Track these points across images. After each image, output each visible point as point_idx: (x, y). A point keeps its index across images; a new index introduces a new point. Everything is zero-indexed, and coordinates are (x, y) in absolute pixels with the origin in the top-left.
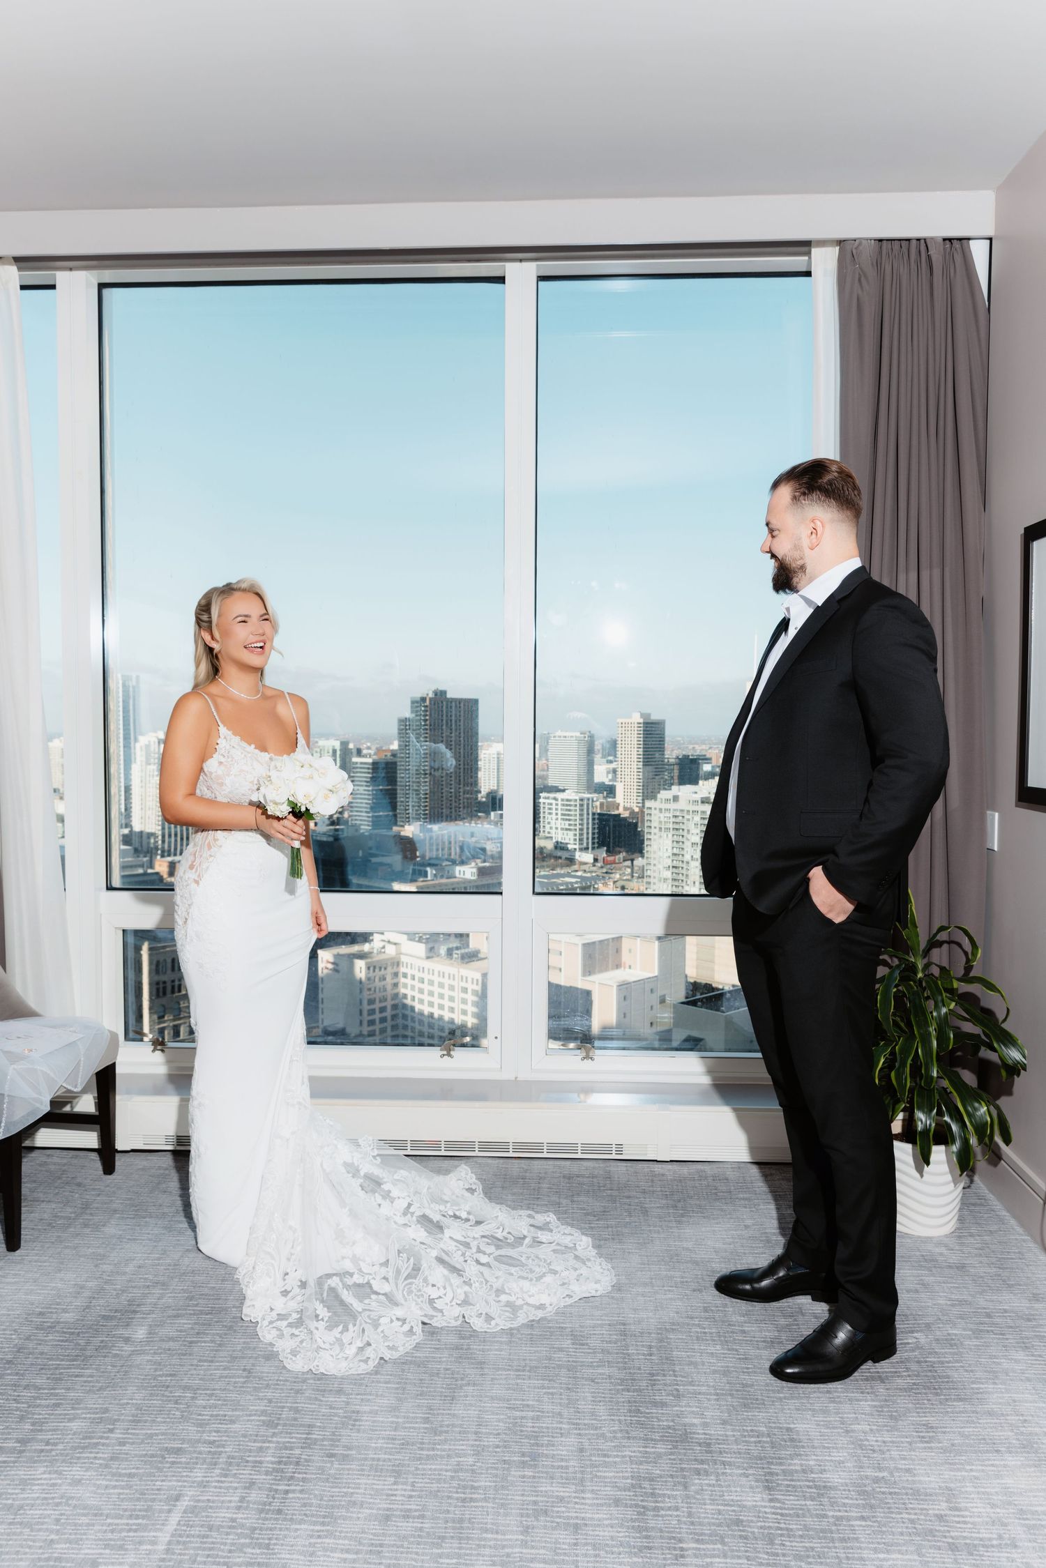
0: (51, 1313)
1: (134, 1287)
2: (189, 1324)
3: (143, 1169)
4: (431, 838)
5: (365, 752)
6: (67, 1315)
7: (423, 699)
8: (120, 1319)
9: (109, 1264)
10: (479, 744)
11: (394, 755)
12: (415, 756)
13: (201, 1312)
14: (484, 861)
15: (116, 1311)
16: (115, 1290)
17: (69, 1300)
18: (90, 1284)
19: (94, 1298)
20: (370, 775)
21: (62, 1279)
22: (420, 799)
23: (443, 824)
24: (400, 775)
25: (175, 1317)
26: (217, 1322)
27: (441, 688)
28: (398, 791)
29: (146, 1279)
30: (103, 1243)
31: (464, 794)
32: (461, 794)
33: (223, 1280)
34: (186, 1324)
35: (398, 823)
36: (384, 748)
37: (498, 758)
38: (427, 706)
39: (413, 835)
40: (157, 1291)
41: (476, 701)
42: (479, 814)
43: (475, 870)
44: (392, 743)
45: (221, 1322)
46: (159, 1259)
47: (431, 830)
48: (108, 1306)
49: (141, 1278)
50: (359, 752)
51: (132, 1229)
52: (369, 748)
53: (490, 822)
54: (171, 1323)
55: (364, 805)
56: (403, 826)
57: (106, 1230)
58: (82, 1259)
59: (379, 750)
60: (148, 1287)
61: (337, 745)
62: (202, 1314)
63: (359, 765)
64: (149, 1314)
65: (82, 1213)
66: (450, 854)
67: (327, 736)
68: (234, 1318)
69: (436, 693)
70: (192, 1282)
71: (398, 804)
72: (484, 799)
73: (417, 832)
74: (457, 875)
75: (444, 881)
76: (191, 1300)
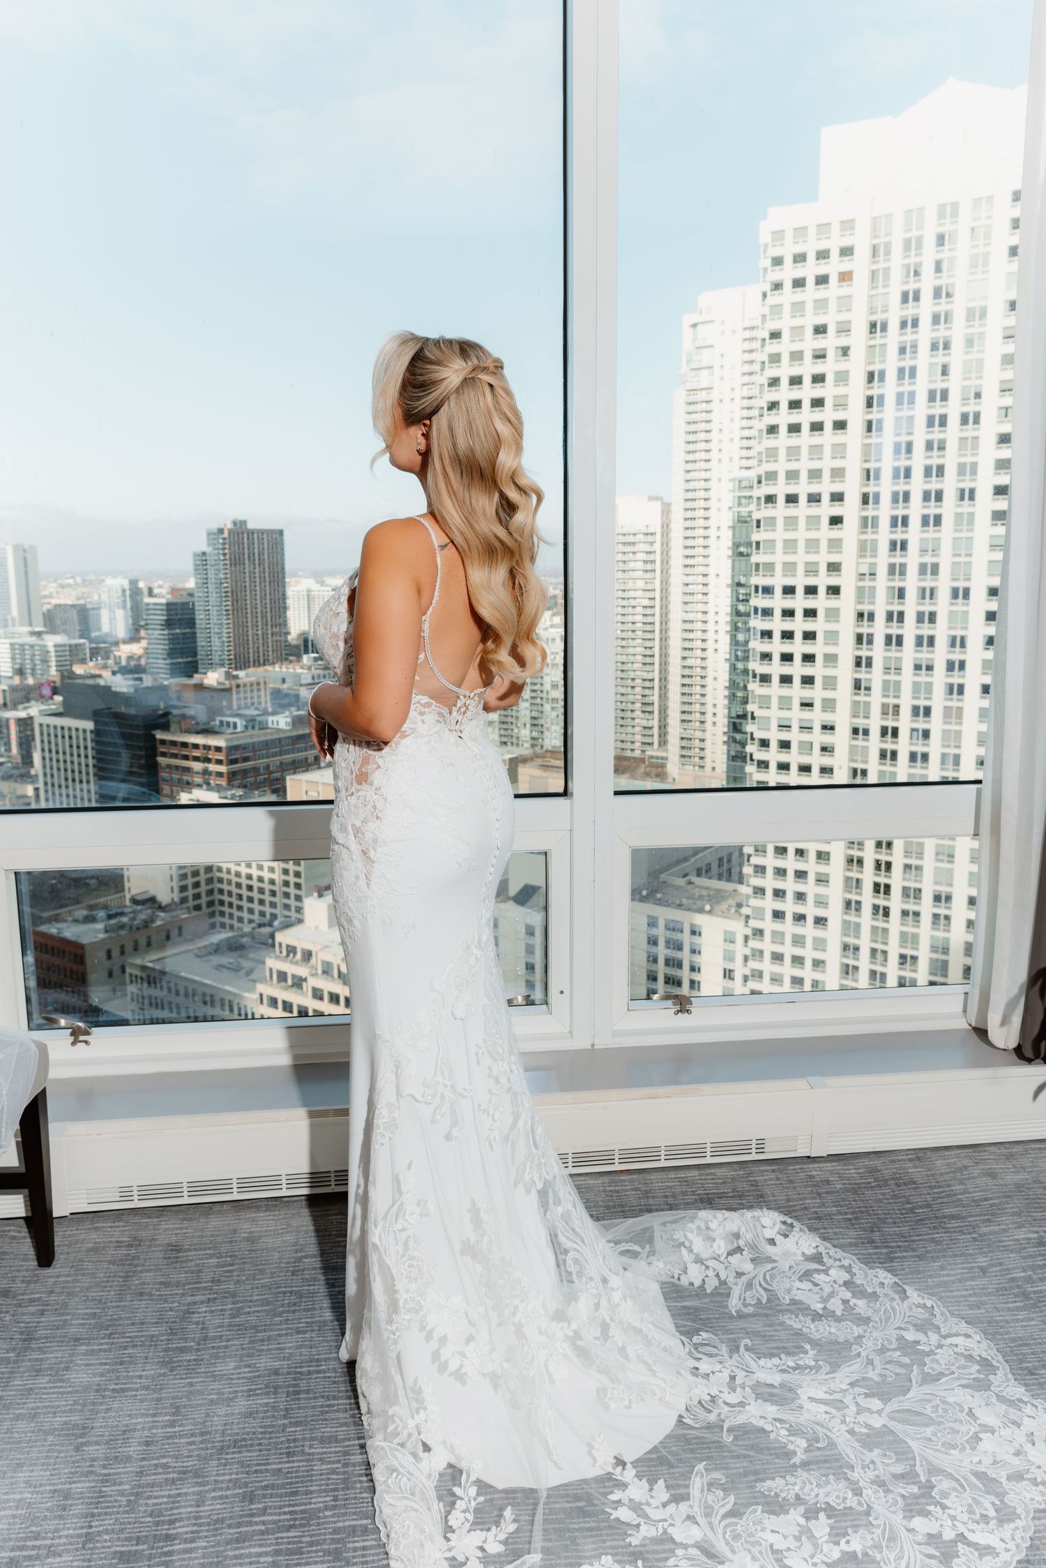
0: (30, 1558)
1: (152, 1485)
2: (266, 1554)
3: (95, 1250)
4: (238, 686)
5: (156, 591)
6: (58, 1560)
7: (221, 531)
8: (150, 1558)
9: (97, 1443)
10: (287, 580)
11: (191, 595)
12: (214, 595)
13: (279, 1527)
14: (299, 710)
15: (139, 1541)
16: (122, 1493)
17: (51, 1525)
18: (78, 1487)
19: (93, 1515)
20: (165, 618)
21: (28, 1483)
22: (223, 642)
23: (251, 670)
24: (200, 616)
25: (237, 1541)
26: (311, 1544)
27: (241, 518)
28: (198, 635)
29: (164, 1466)
30: (75, 1403)
31: (272, 635)
32: (270, 636)
33: (288, 1454)
34: (260, 1555)
35: (200, 670)
36: (180, 586)
37: (308, 596)
38: (224, 539)
39: (219, 683)
40: (189, 1489)
41: (281, 532)
42: (291, 658)
43: (289, 720)
44: (187, 580)
45: (318, 1543)
46: (172, 1424)
47: (236, 677)
48: (122, 1531)
49: (156, 1465)
50: (151, 593)
51: (113, 1371)
52: (160, 587)
53: (302, 668)
54: (236, 1557)
55: (160, 651)
56: (205, 673)
57: (72, 1375)
58: (50, 1438)
59: (174, 591)
60: (173, 1481)
61: (126, 584)
62: (280, 1529)
63: (152, 607)
64: (193, 1541)
65: (26, 1349)
66: (260, 703)
67: (114, 575)
68: (336, 1531)
69: (235, 523)
70: (241, 1463)
71: (199, 649)
72: (294, 642)
73: (222, 679)
74: (270, 725)
75: (256, 732)
76: (251, 1502)
